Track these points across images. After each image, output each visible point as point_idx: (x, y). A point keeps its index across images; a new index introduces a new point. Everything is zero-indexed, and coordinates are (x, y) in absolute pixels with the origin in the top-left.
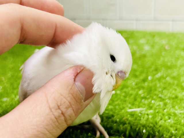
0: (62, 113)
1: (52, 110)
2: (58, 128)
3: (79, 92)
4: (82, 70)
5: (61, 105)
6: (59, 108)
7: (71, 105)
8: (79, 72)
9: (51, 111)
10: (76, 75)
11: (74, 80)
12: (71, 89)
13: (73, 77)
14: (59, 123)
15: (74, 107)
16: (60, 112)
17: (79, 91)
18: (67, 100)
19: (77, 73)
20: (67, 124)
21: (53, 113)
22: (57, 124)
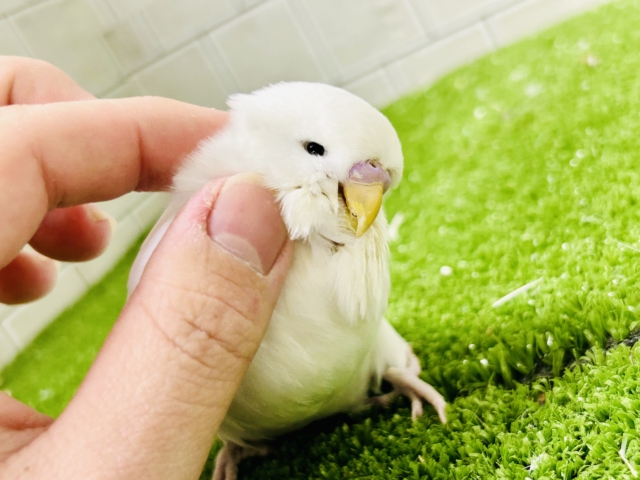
0: (211, 336)
1: (177, 340)
2: (216, 379)
3: (235, 258)
4: (218, 194)
5: (196, 317)
6: (195, 326)
7: (227, 304)
8: (209, 204)
9: (175, 345)
10: (205, 218)
11: (205, 233)
12: (207, 260)
13: (200, 227)
14: (212, 367)
15: (237, 303)
16: (202, 335)
17: (235, 254)
18: (208, 295)
19: (207, 209)
20: (238, 357)
21: (181, 347)
22: (206, 370)
